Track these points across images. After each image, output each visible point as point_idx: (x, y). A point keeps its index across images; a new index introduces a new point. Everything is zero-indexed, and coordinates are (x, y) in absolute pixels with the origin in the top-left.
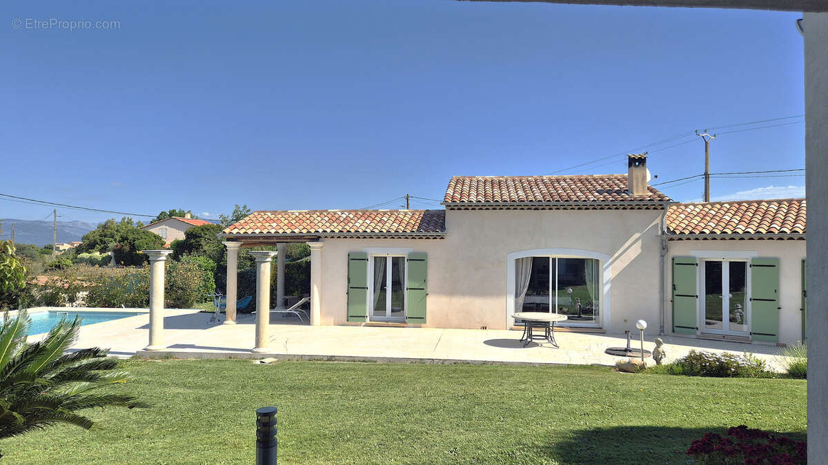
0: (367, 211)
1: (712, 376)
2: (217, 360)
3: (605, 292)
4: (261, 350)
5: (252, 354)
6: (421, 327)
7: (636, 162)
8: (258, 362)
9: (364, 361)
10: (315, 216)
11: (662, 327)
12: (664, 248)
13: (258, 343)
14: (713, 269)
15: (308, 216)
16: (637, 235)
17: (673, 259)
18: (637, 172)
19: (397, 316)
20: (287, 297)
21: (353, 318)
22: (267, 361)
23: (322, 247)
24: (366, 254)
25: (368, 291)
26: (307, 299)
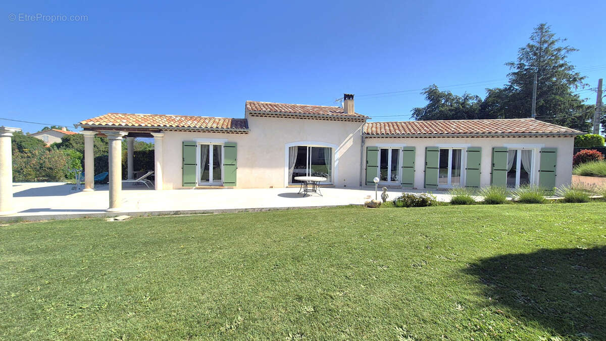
0: (194, 117)
1: (418, 206)
2: (70, 221)
3: (335, 165)
4: (114, 210)
5: (106, 213)
6: (232, 188)
7: (348, 97)
8: (112, 220)
9: (203, 213)
10: (156, 118)
11: (361, 183)
12: (363, 142)
13: (111, 204)
14: (384, 153)
15: (151, 118)
16: (351, 135)
17: (367, 148)
18: (350, 102)
19: (217, 182)
20: (135, 172)
21: (187, 184)
22: (120, 218)
23: (163, 137)
24: (195, 142)
25: (197, 166)
26: (152, 172)
